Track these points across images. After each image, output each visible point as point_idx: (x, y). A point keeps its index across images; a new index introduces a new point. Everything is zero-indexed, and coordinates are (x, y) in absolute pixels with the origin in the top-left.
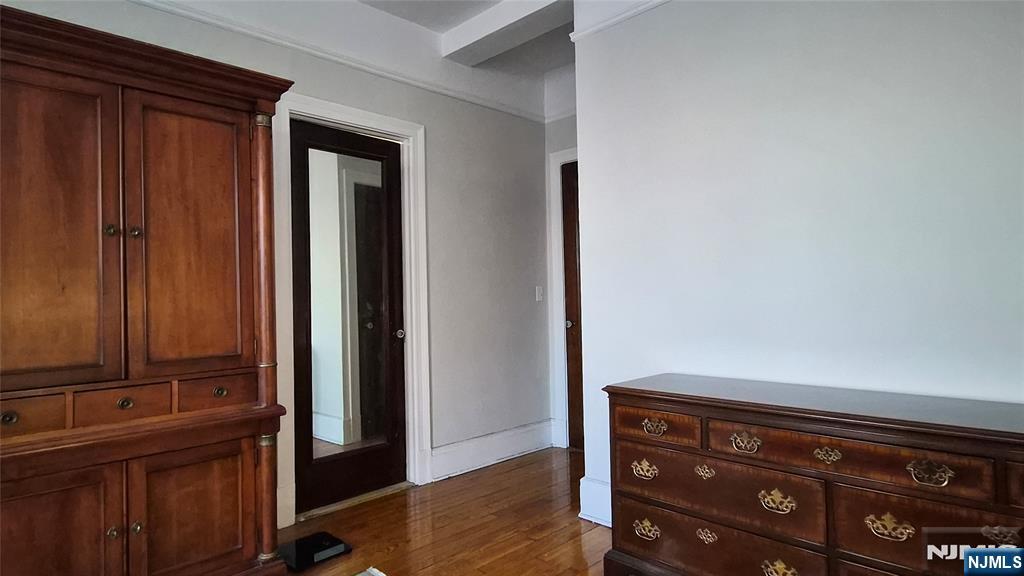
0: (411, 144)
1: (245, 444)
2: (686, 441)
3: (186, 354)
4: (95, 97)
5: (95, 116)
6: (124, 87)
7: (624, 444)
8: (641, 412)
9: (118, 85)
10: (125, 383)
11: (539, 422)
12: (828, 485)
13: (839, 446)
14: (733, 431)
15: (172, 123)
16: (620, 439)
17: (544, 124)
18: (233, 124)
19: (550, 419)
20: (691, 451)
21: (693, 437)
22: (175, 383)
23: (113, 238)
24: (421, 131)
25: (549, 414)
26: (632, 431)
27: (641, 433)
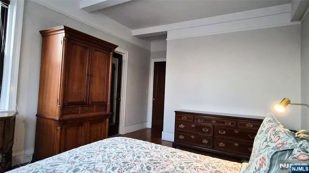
1: (104, 120)
2: (190, 121)
3: (97, 101)
4: (87, 48)
5: (87, 52)
6: (92, 46)
7: (178, 122)
8: (182, 115)
9: (91, 46)
10: (88, 106)
11: (145, 122)
12: (213, 126)
13: (215, 120)
14: (198, 118)
15: (98, 54)
16: (177, 121)
17: (150, 52)
18: (106, 54)
19: (147, 121)
20: (191, 122)
21: (192, 120)
22: (95, 106)
23: (88, 76)
24: (128, 52)
25: (147, 120)
26: (180, 119)
27: (181, 119)
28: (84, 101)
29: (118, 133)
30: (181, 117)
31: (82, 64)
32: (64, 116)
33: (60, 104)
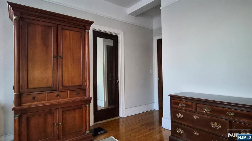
0: (120, 36)
1: (83, 106)
2: (191, 109)
3: (71, 85)
4: (52, 27)
5: (52, 31)
6: (58, 24)
7: (174, 109)
8: (179, 101)
9: (56, 24)
10: (58, 91)
12: (230, 122)
13: (233, 112)
14: (204, 107)
15: (68, 32)
17: (152, 30)
18: (81, 32)
19: (154, 103)
20: (192, 112)
21: (193, 108)
22: (68, 91)
23: (55, 59)
24: (123, 32)
25: (154, 101)
26: (176, 106)
27: (178, 107)
28: (52, 86)
29: (119, 116)
30: (178, 104)
31: (46, 44)
32: (24, 104)
33: (16, 91)
